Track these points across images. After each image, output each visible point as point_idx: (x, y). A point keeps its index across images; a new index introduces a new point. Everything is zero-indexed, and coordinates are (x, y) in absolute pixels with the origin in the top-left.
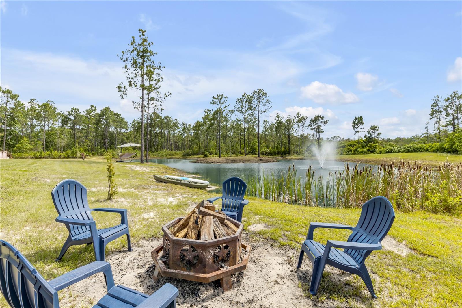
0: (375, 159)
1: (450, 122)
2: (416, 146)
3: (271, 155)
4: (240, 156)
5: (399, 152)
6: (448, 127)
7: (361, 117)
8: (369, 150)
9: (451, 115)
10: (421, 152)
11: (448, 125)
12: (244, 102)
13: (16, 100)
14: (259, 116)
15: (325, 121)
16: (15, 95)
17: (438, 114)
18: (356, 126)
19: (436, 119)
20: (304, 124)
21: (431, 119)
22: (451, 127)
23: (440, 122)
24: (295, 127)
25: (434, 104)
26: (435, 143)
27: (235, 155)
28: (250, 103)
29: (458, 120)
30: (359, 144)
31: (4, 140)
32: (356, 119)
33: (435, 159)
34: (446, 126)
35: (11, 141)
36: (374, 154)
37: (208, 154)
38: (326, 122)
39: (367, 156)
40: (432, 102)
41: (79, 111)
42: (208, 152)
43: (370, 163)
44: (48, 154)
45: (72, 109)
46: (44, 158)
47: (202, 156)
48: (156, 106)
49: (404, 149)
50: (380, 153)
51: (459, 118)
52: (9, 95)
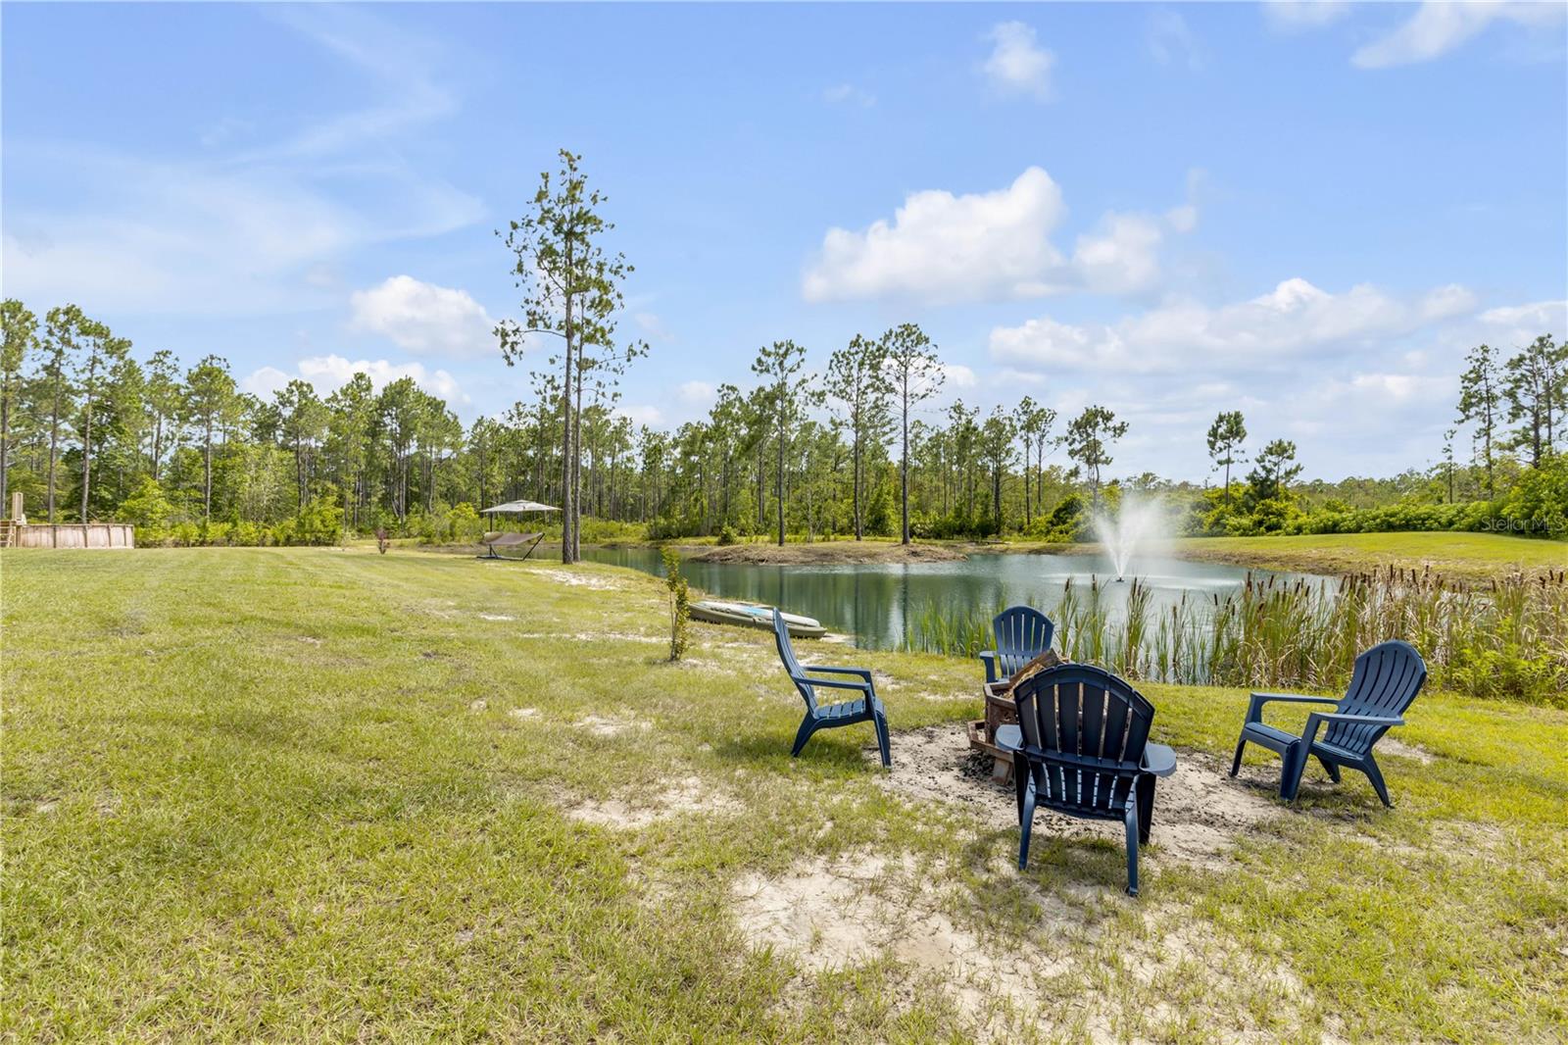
0: (1282, 553)
1: (1524, 436)
2: (1412, 511)
3: (938, 536)
4: (835, 540)
5: (1358, 530)
6: (1520, 449)
7: (1237, 415)
8: (1260, 523)
9: (1529, 414)
10: (1429, 529)
11: (1518, 443)
12: (856, 366)
13: (123, 358)
14: (905, 411)
15: (1118, 425)
16: (121, 343)
17: (1484, 405)
18: (1220, 444)
19: (1477, 424)
20: (1043, 436)
21: (1463, 421)
22: (1529, 450)
23: (1492, 431)
24: (1017, 444)
25: (1471, 372)
26: (1476, 503)
27: (821, 537)
28: (875, 367)
29: (1549, 427)
30: (1227, 504)
31: (83, 486)
32: (1221, 419)
33: (1476, 554)
34: (1511, 448)
35: (105, 489)
36: (1277, 535)
37: (733, 533)
38: (1121, 430)
39: (1254, 542)
40: (1467, 367)
41: (311, 392)
42: (732, 525)
43: (1267, 566)
44: (227, 534)
45: (291, 385)
46: (212, 543)
47: (715, 539)
48: (599, 384)
49: (1374, 519)
50: (1297, 534)
51: (1554, 419)
52: (100, 342)
